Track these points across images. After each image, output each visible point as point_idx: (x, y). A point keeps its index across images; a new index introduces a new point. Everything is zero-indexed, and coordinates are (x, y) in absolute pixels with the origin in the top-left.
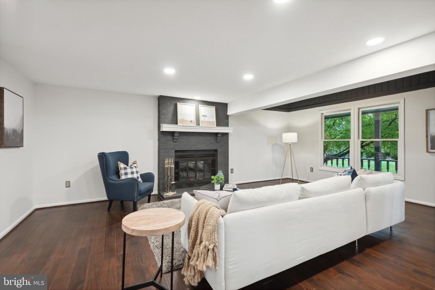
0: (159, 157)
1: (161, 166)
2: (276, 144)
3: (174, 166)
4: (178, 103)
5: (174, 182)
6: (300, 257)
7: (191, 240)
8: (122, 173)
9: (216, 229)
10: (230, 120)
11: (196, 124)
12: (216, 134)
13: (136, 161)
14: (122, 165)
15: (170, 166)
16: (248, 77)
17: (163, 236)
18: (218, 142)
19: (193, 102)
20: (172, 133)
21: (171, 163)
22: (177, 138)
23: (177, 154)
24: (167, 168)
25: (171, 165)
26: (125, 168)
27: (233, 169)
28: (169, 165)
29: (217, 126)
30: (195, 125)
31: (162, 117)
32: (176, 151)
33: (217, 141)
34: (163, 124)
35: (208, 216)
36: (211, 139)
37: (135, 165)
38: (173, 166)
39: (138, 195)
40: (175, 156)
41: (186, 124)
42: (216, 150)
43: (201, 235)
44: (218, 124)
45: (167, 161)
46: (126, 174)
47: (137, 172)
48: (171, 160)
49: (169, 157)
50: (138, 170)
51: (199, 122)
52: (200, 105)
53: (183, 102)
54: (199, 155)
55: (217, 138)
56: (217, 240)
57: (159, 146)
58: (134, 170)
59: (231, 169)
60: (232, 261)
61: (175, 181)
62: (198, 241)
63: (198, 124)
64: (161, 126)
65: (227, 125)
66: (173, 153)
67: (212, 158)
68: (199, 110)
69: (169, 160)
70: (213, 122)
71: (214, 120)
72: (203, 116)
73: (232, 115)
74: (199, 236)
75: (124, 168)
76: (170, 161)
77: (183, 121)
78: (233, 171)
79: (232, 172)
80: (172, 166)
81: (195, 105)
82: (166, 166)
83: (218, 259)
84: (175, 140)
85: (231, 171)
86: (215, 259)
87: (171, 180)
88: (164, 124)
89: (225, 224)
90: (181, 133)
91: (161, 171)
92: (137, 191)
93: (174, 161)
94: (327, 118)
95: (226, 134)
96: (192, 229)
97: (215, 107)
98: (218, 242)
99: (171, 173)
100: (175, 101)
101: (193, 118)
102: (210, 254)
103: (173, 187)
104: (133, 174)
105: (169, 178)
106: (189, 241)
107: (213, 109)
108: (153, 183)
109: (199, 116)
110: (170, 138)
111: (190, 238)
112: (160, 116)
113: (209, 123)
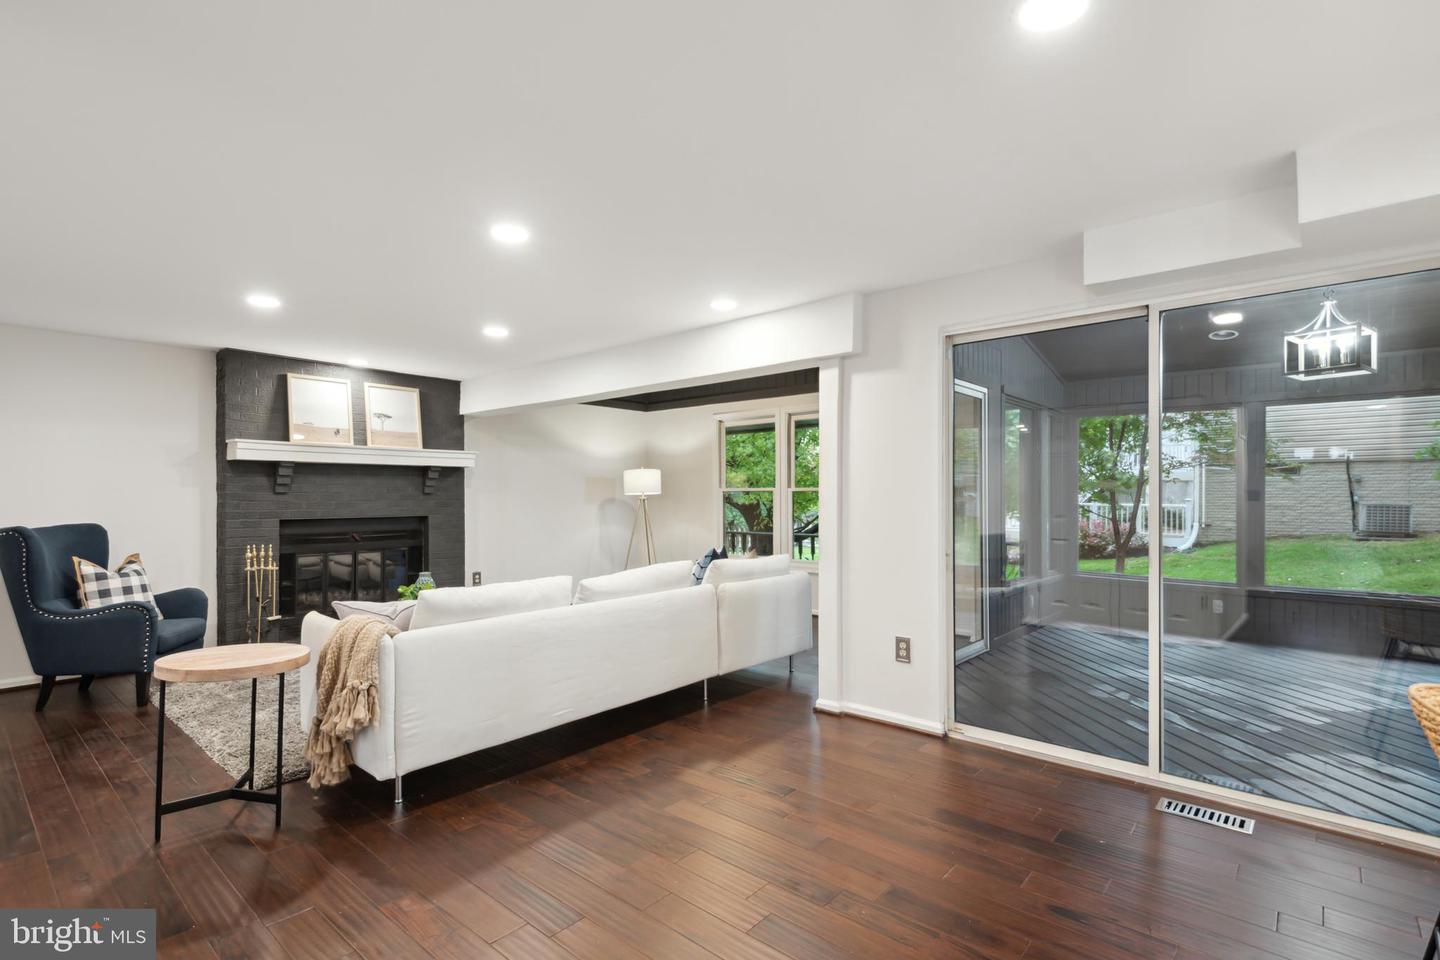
0: (221, 541)
1: (229, 569)
2: (612, 500)
3: (276, 568)
4: (289, 375)
5: (279, 617)
6: (561, 710)
7: (323, 690)
8: (87, 590)
9: (376, 655)
10: (468, 429)
11: (355, 440)
12: (423, 471)
13: (137, 556)
14: (87, 568)
15: (262, 567)
16: (496, 332)
17: (255, 680)
18: (428, 494)
19: (345, 372)
20: (271, 468)
21: (266, 557)
22: (287, 481)
23: (288, 531)
24: (252, 573)
25: (266, 564)
26: (100, 577)
27: (479, 574)
28: (259, 565)
29: (424, 447)
30: (352, 444)
31: (232, 416)
32: (283, 523)
33: (427, 490)
34: (237, 440)
35: (360, 636)
36: (408, 486)
37: (134, 566)
38: (273, 567)
39: (155, 649)
40: (281, 536)
41: (319, 440)
42: (423, 519)
43: (345, 674)
44: (429, 442)
45: (251, 552)
46: (104, 594)
47: (144, 588)
48: (266, 551)
49: (259, 540)
50: (147, 582)
51: (365, 434)
52: (367, 385)
53: (307, 372)
54: (364, 533)
55: (424, 484)
56: (377, 675)
57: (221, 506)
58: (135, 581)
59: (475, 574)
60: (409, 714)
61: (281, 611)
62: (339, 685)
63: (361, 437)
64: (229, 445)
65: (458, 444)
66: (273, 528)
67: (411, 542)
68: (364, 399)
69: (258, 550)
70: (412, 435)
71: (416, 428)
72: (379, 416)
73: (472, 417)
74: (341, 676)
75: (96, 574)
76: (262, 553)
77: (307, 429)
78: (480, 578)
79: (477, 581)
80: (270, 567)
81: (348, 382)
82: (249, 568)
83: (377, 708)
84: (279, 489)
85: (474, 579)
86: (371, 709)
87: (266, 610)
88: (240, 437)
89: (396, 648)
90: (299, 467)
91: (229, 585)
92: (150, 643)
93: (278, 555)
94: (730, 431)
95: (457, 473)
96: (325, 668)
97: (417, 390)
98: (380, 678)
99: (265, 591)
100: (278, 369)
101: (346, 423)
102: (362, 699)
103: (276, 631)
104: (132, 593)
105: (261, 605)
106: (320, 690)
107: (412, 397)
108: (203, 620)
109: (364, 415)
110: (262, 481)
111: (322, 685)
112: (227, 411)
113: (400, 436)
